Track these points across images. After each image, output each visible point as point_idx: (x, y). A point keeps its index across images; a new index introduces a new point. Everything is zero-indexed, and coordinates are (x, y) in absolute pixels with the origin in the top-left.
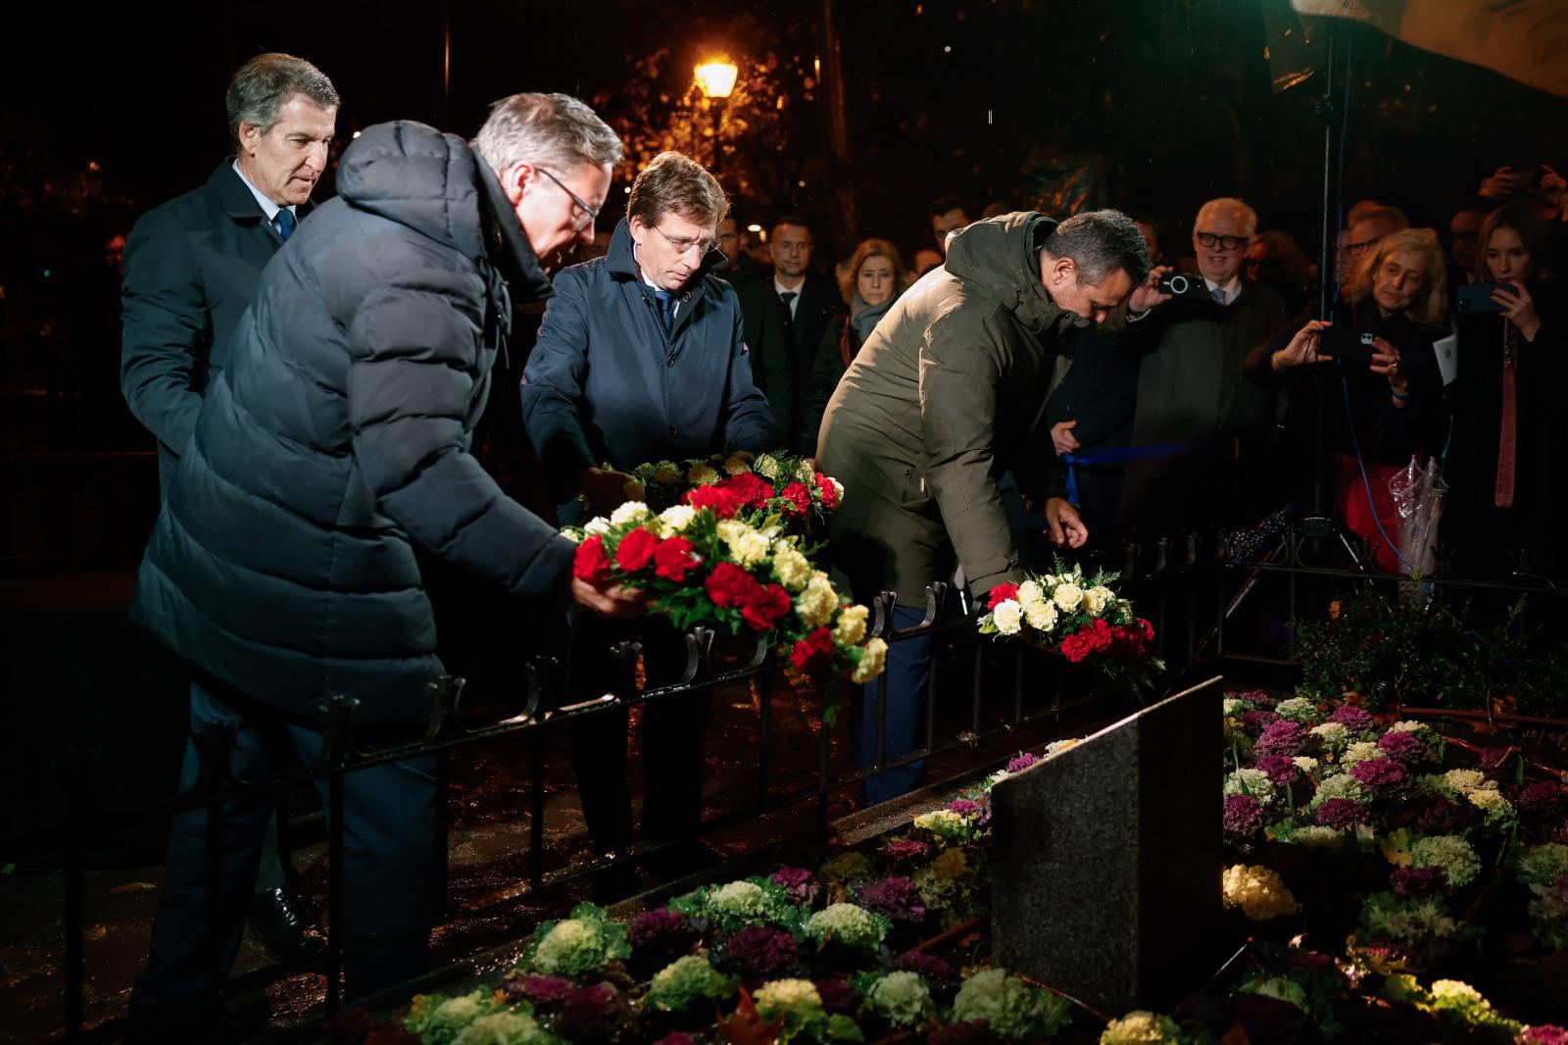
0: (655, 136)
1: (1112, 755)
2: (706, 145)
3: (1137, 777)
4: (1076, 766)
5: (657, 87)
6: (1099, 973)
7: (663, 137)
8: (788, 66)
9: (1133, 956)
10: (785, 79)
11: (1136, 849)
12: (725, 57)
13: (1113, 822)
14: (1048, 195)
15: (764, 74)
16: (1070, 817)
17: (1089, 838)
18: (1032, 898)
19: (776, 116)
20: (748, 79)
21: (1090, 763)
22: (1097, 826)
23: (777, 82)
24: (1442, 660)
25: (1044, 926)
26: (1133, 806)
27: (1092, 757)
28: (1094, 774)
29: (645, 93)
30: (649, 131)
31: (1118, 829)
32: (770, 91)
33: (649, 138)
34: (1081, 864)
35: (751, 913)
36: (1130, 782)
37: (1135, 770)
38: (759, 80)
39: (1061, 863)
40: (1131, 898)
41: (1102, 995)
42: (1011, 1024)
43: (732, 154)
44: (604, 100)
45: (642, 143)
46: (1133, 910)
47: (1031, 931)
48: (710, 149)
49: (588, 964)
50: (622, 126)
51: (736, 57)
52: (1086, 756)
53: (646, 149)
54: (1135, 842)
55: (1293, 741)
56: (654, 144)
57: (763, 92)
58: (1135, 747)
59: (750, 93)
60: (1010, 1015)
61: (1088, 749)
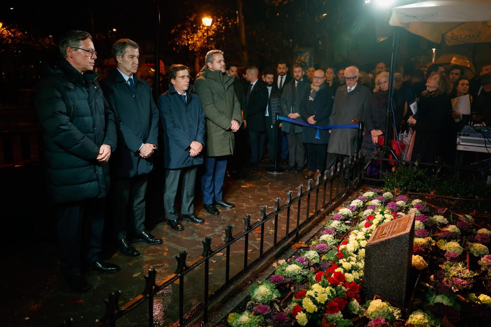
0: (192, 34)
1: (401, 241)
2: (205, 37)
3: (408, 247)
4: (391, 243)
5: (192, 23)
6: (394, 293)
7: (194, 35)
8: (225, 19)
9: (404, 289)
10: (224, 22)
11: (407, 264)
12: (210, 17)
13: (400, 257)
14: (300, 57)
15: (219, 21)
16: (388, 255)
17: (393, 260)
18: (376, 274)
19: (223, 31)
20: (216, 22)
21: (395, 242)
22: (396, 258)
23: (222, 23)
24: (418, 182)
25: (379, 280)
26: (407, 253)
27: (396, 241)
28: (396, 245)
29: (190, 24)
30: (191, 33)
31: (402, 259)
32: (221, 25)
33: (191, 35)
34: (390, 266)
35: (298, 274)
36: (406, 248)
37: (408, 245)
38: (218, 23)
39: (385, 266)
40: (405, 276)
41: (395, 298)
42: (386, 316)
43: (212, 40)
44: (180, 26)
45: (189, 36)
46: (405, 279)
47: (375, 282)
48: (206, 38)
49: (269, 299)
50: (184, 32)
51: (212, 17)
52: (394, 241)
53: (191, 38)
54: (407, 262)
55: (396, 207)
56: (192, 37)
57: (219, 26)
58: (408, 239)
59: (217, 26)
60: (386, 314)
61: (394, 239)
